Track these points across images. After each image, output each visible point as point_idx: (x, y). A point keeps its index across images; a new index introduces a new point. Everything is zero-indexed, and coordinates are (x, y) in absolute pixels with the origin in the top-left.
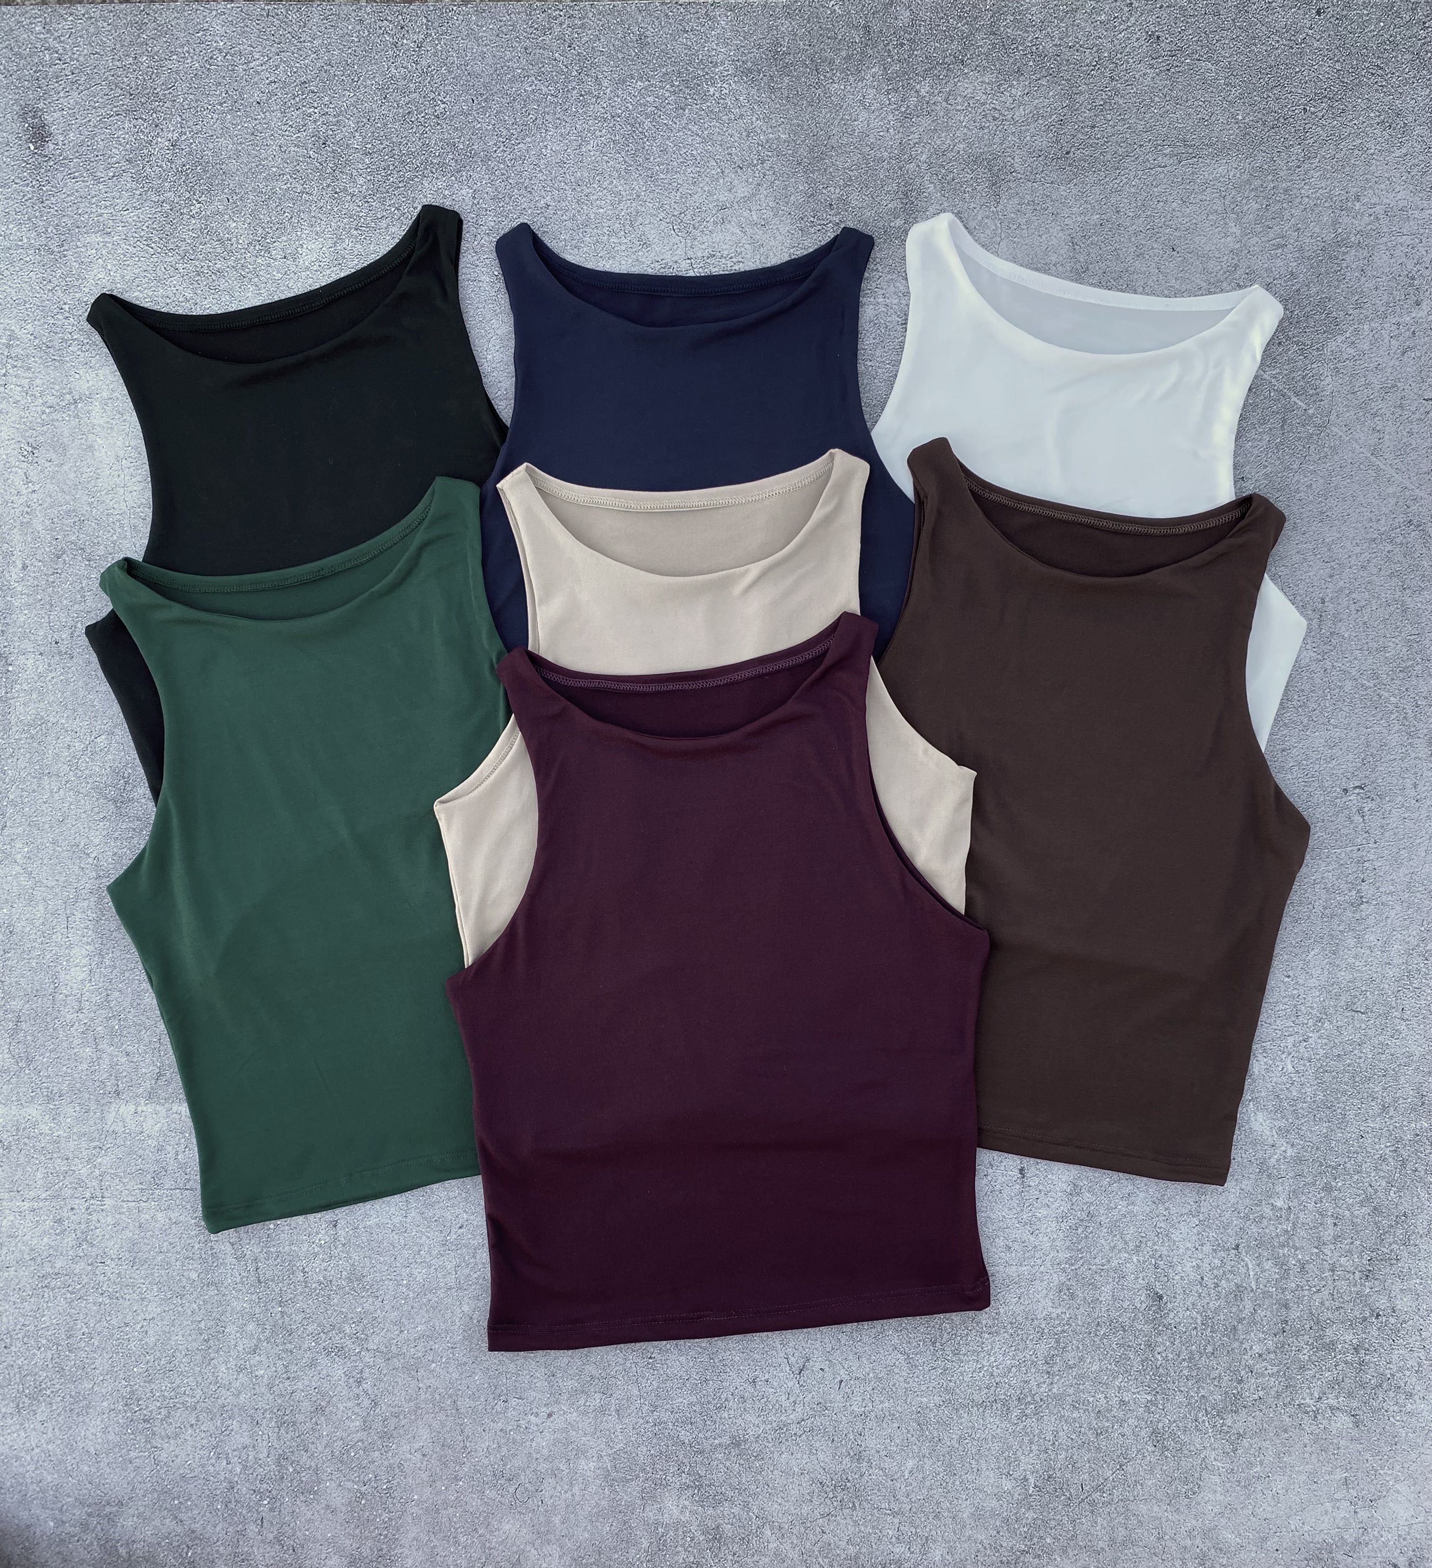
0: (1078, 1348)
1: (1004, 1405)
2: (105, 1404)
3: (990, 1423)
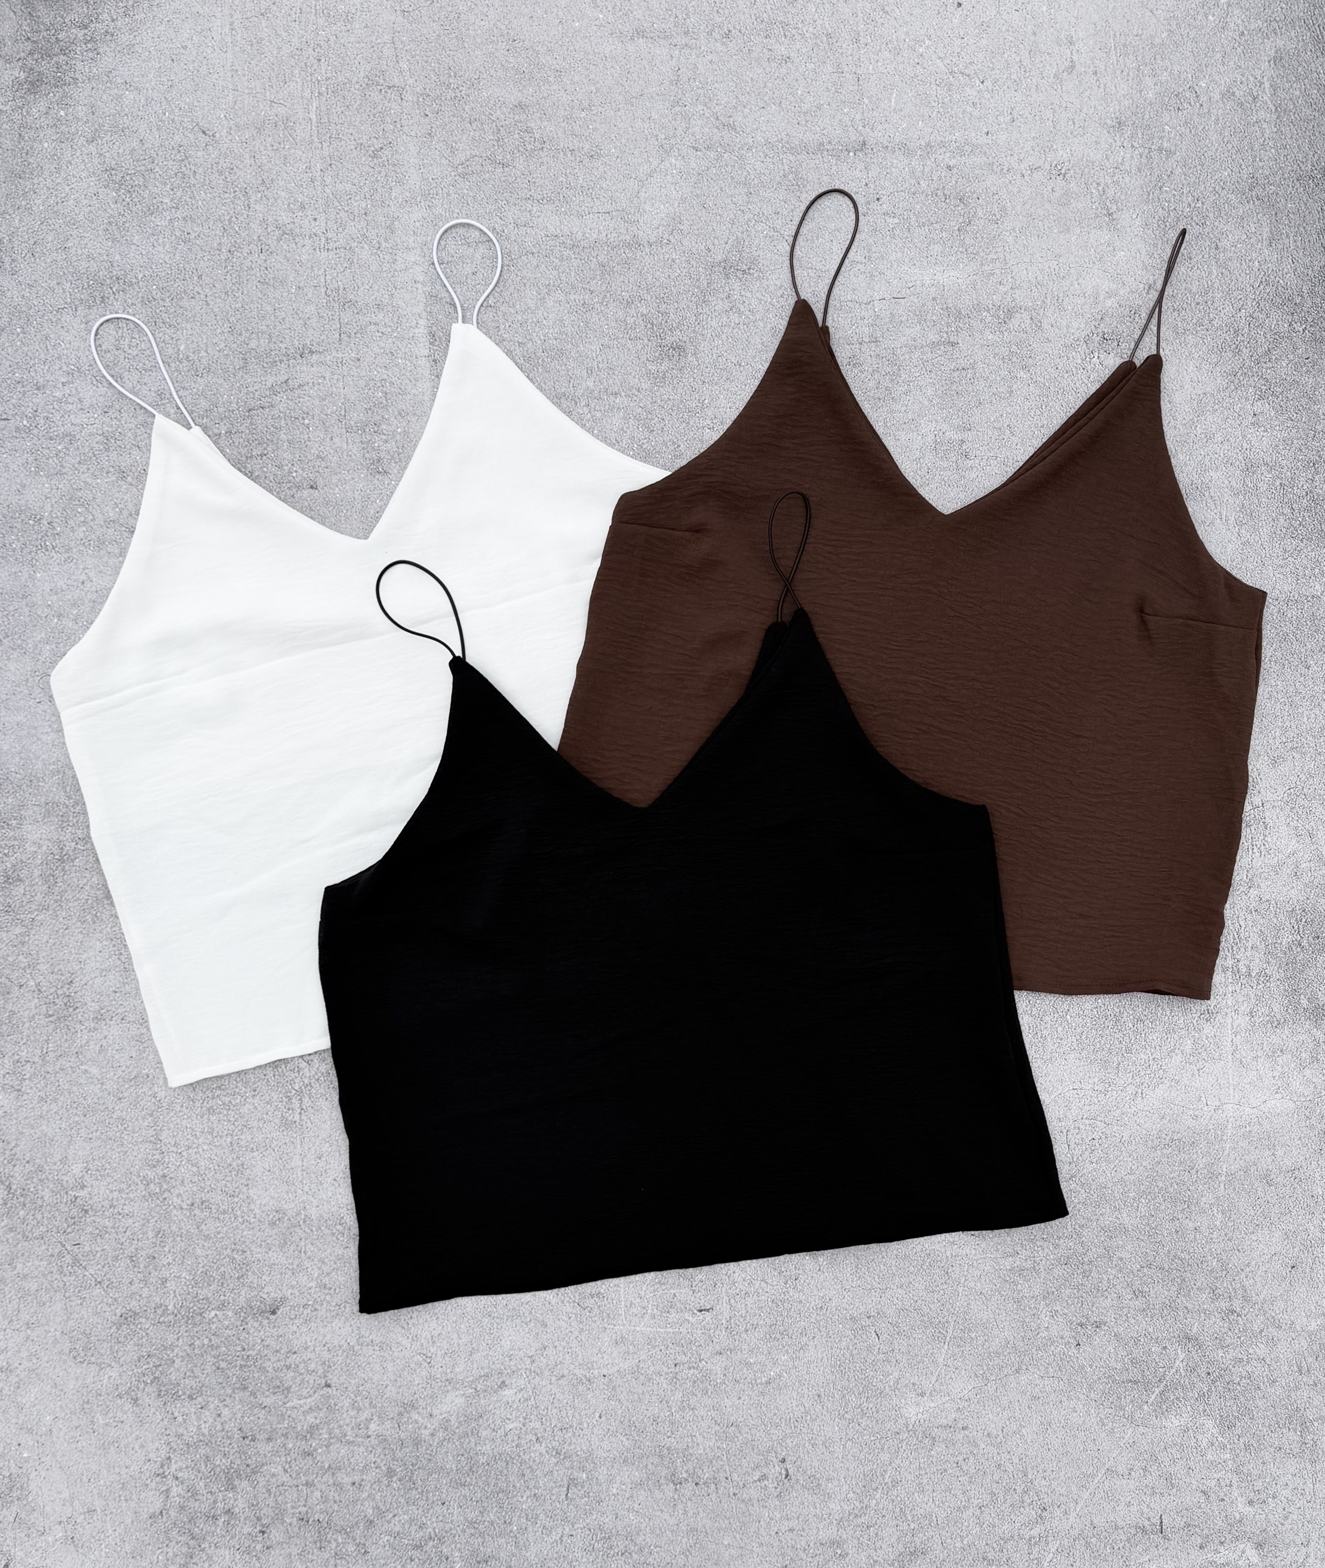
0: (219, 1233)
1: (158, 1161)
2: (117, 257)
3: (139, 1149)
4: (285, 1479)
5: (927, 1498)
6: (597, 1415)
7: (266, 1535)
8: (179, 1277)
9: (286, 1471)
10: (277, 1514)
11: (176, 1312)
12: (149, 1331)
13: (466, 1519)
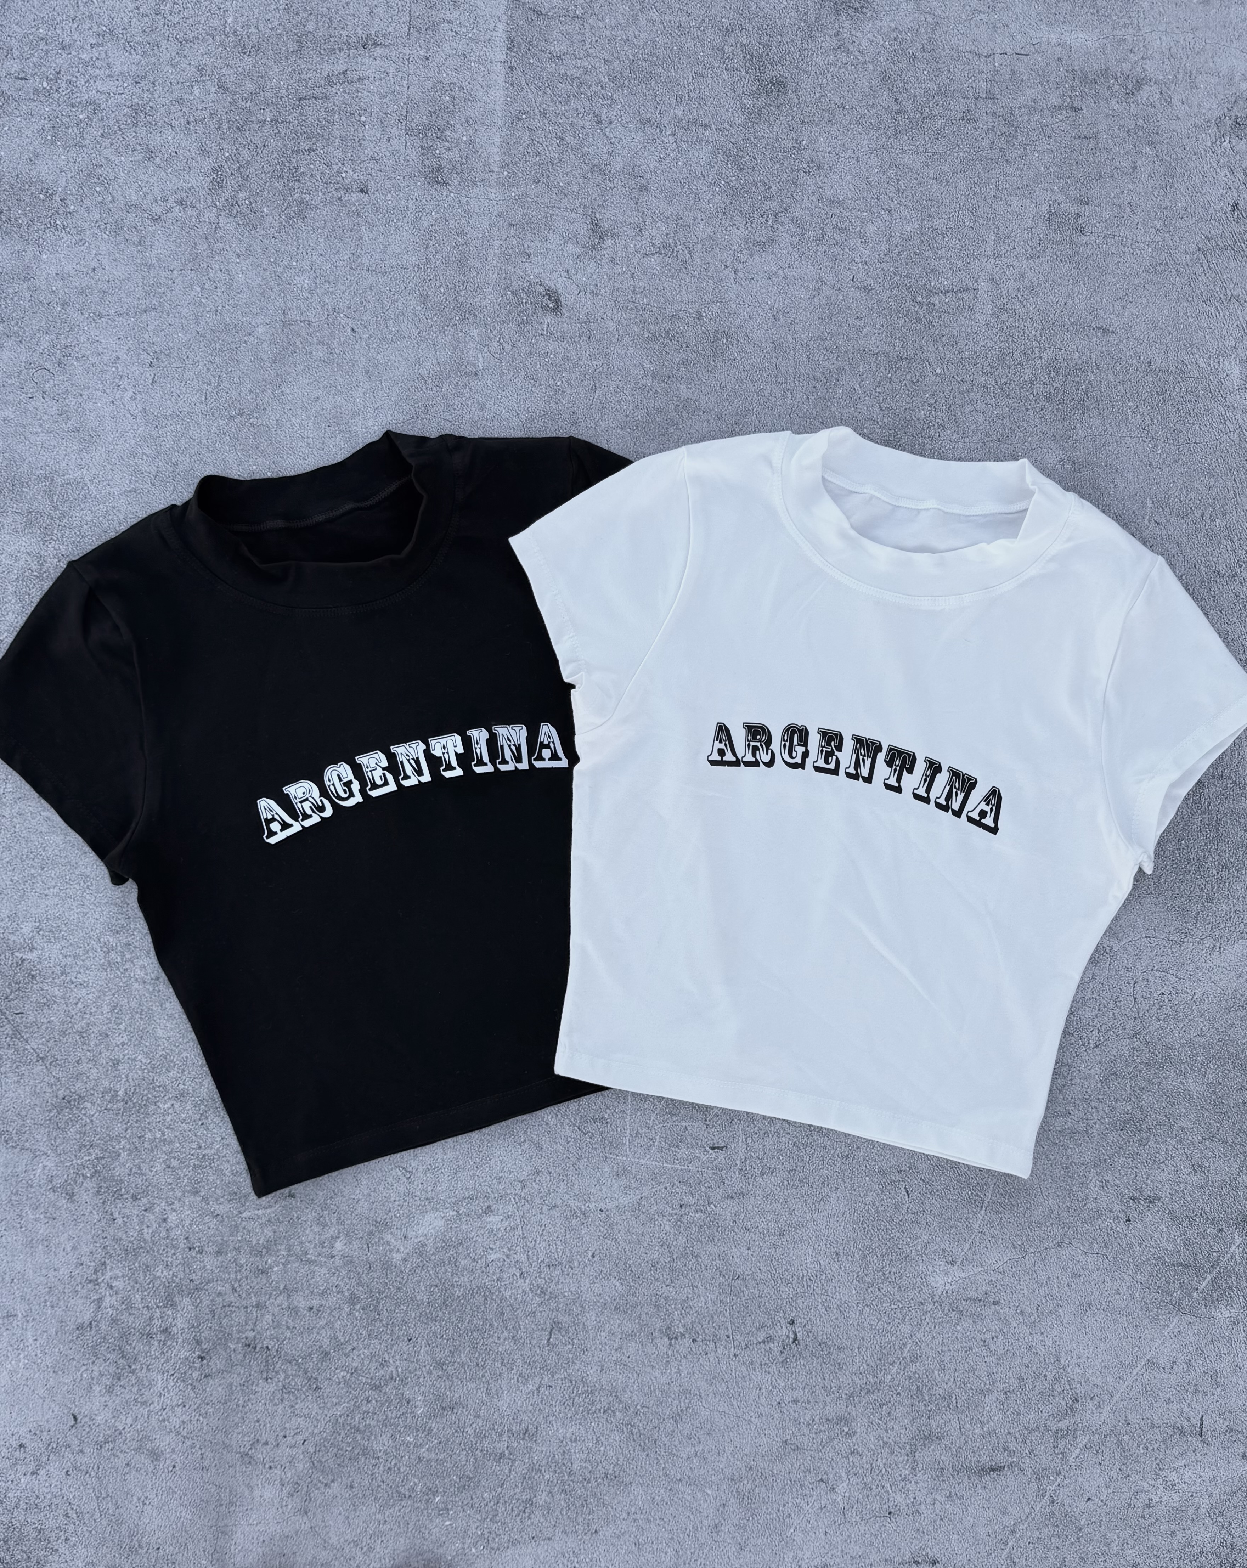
4: (232, 1299)
5: (947, 1377)
6: (590, 1254)
7: (205, 1361)
8: (134, 1060)
9: (234, 1290)
10: (220, 1339)
11: (126, 1098)
12: (94, 1119)
13: (434, 1359)
